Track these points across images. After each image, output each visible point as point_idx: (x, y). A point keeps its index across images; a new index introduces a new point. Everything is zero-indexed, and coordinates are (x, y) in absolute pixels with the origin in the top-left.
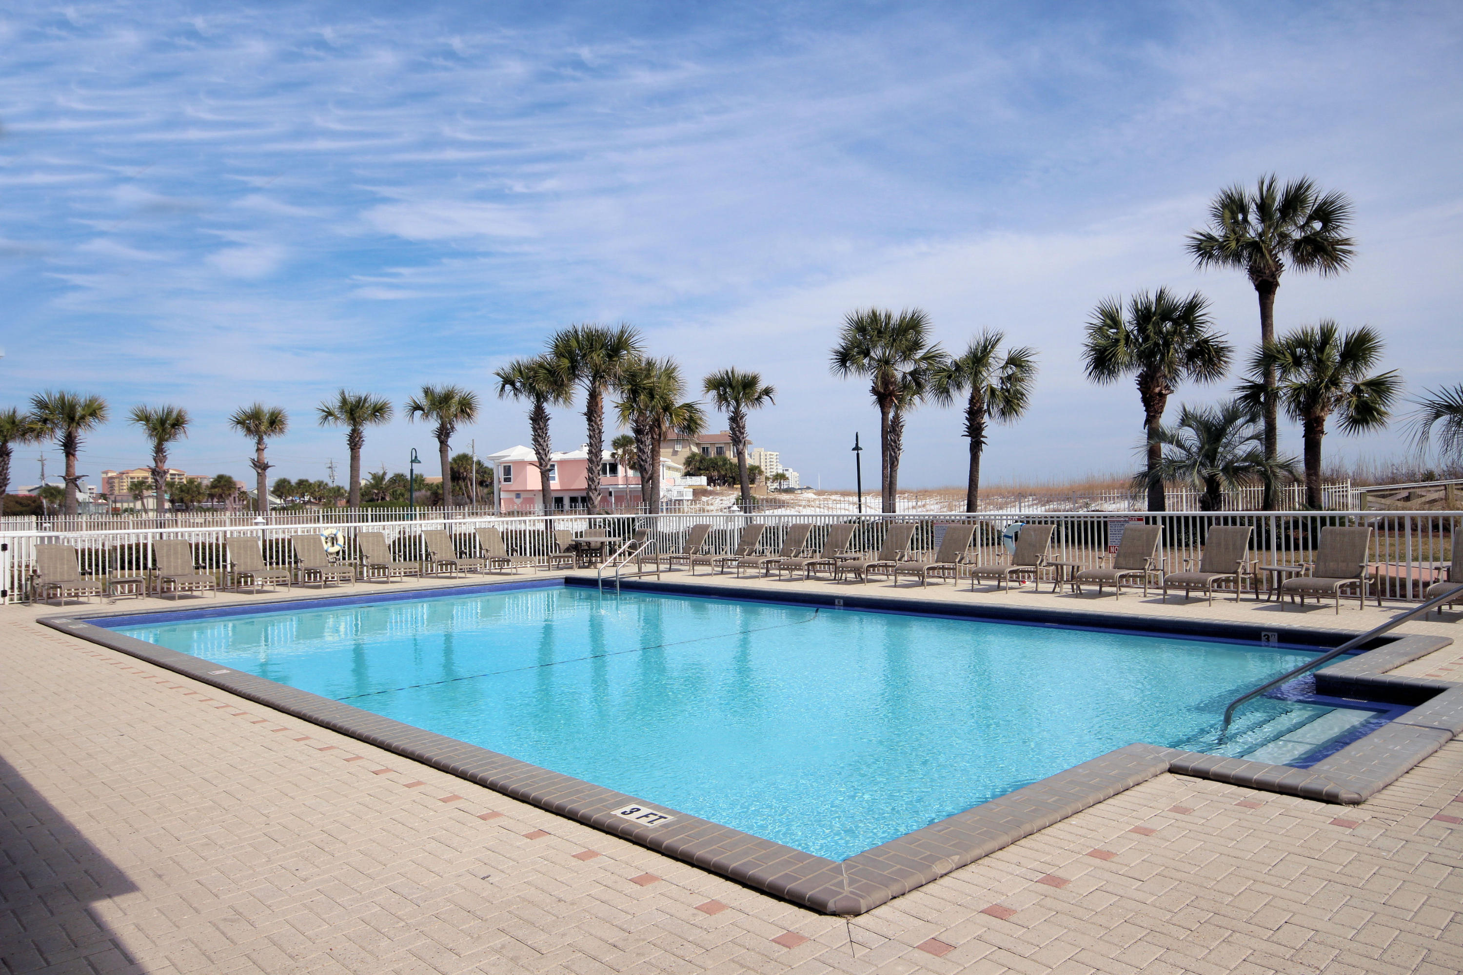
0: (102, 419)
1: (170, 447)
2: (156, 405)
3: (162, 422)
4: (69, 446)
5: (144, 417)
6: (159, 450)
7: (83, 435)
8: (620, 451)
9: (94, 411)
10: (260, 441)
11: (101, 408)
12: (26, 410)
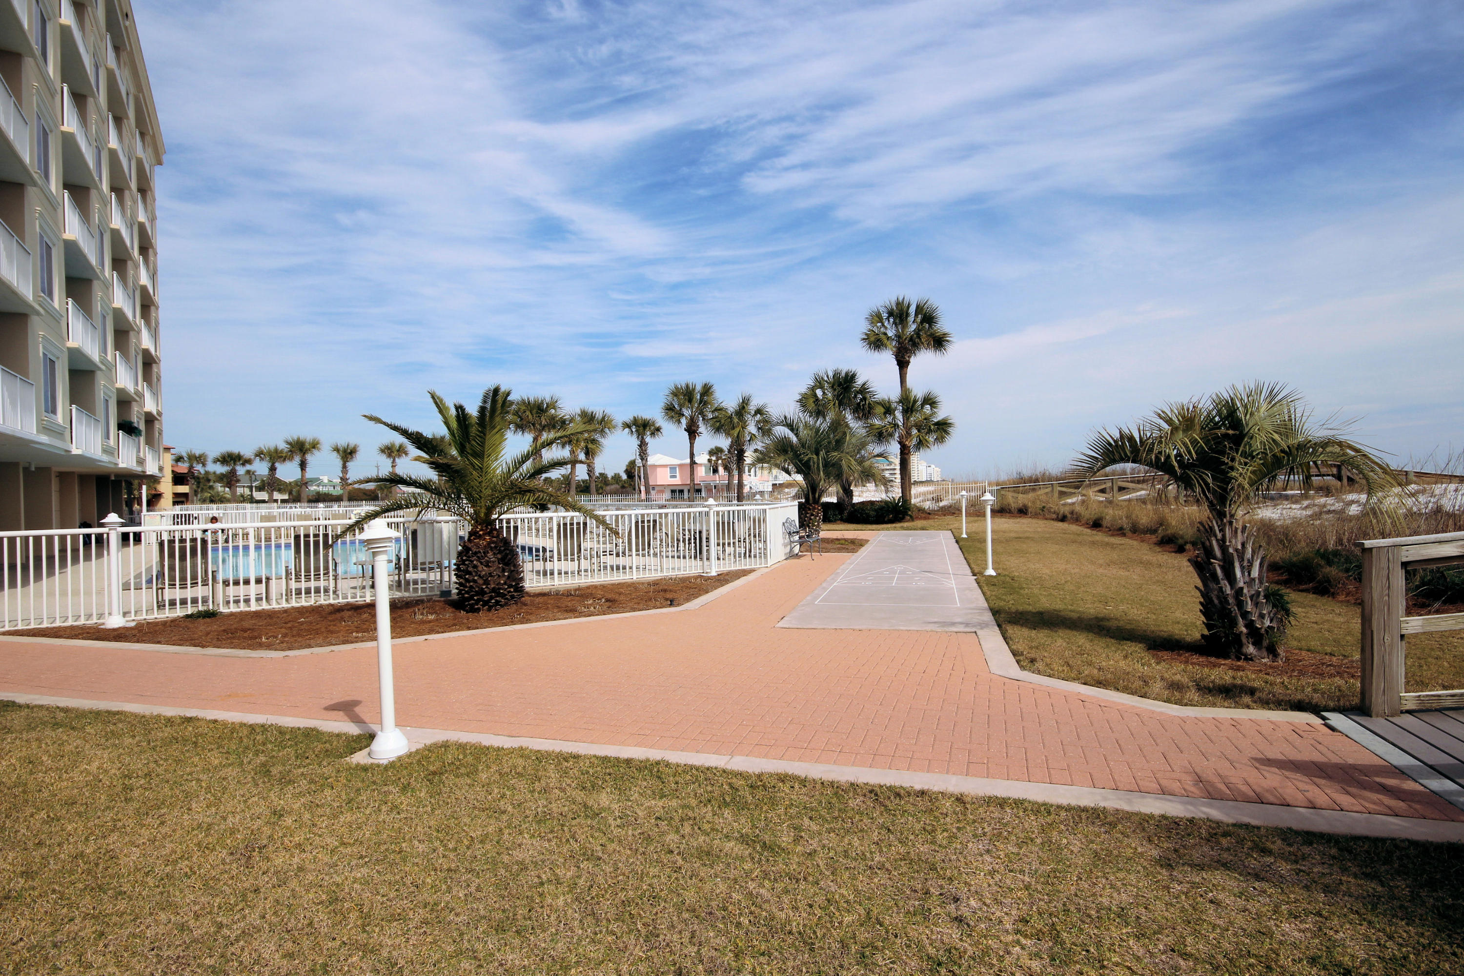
0: (319, 449)
1: (350, 465)
2: (342, 442)
3: (345, 451)
4: (303, 465)
5: (337, 450)
6: (344, 467)
7: (309, 457)
8: (714, 458)
9: (315, 445)
10: (394, 461)
11: (318, 443)
12: (283, 446)
